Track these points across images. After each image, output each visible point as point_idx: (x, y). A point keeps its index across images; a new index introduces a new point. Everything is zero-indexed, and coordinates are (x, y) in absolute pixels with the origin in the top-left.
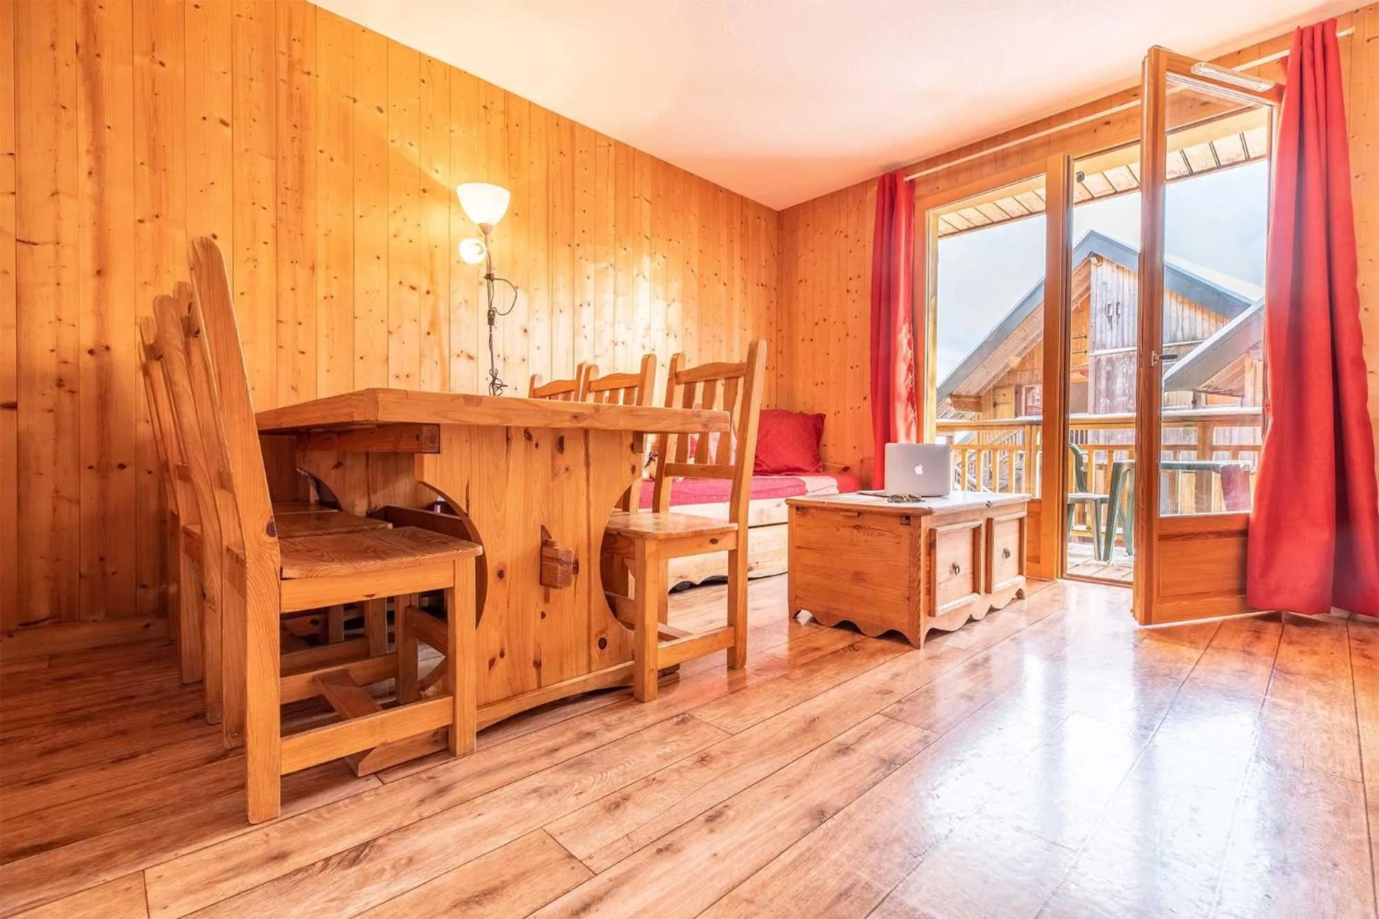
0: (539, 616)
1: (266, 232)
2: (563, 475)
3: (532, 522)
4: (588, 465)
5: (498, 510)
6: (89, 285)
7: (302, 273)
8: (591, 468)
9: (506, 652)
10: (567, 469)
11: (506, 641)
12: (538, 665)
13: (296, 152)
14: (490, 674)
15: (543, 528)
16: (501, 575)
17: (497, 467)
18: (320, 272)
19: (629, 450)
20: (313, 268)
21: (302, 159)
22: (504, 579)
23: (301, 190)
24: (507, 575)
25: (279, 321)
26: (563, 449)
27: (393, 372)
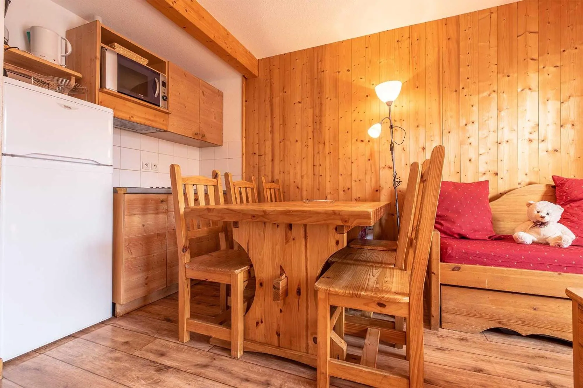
0: (279, 311)
1: (310, 135)
2: (292, 242)
3: (276, 263)
4: (306, 237)
5: (260, 255)
6: (271, 163)
7: (321, 146)
8: (308, 240)
9: (263, 321)
10: (294, 239)
11: (263, 316)
12: (278, 335)
13: (319, 103)
14: (256, 328)
15: (281, 267)
16: (261, 284)
17: (259, 235)
18: (327, 144)
19: (334, 230)
20: (324, 143)
21: (321, 104)
22: (262, 287)
23: (321, 116)
24: (264, 284)
25: (314, 166)
26: (291, 229)
27: (353, 179)
